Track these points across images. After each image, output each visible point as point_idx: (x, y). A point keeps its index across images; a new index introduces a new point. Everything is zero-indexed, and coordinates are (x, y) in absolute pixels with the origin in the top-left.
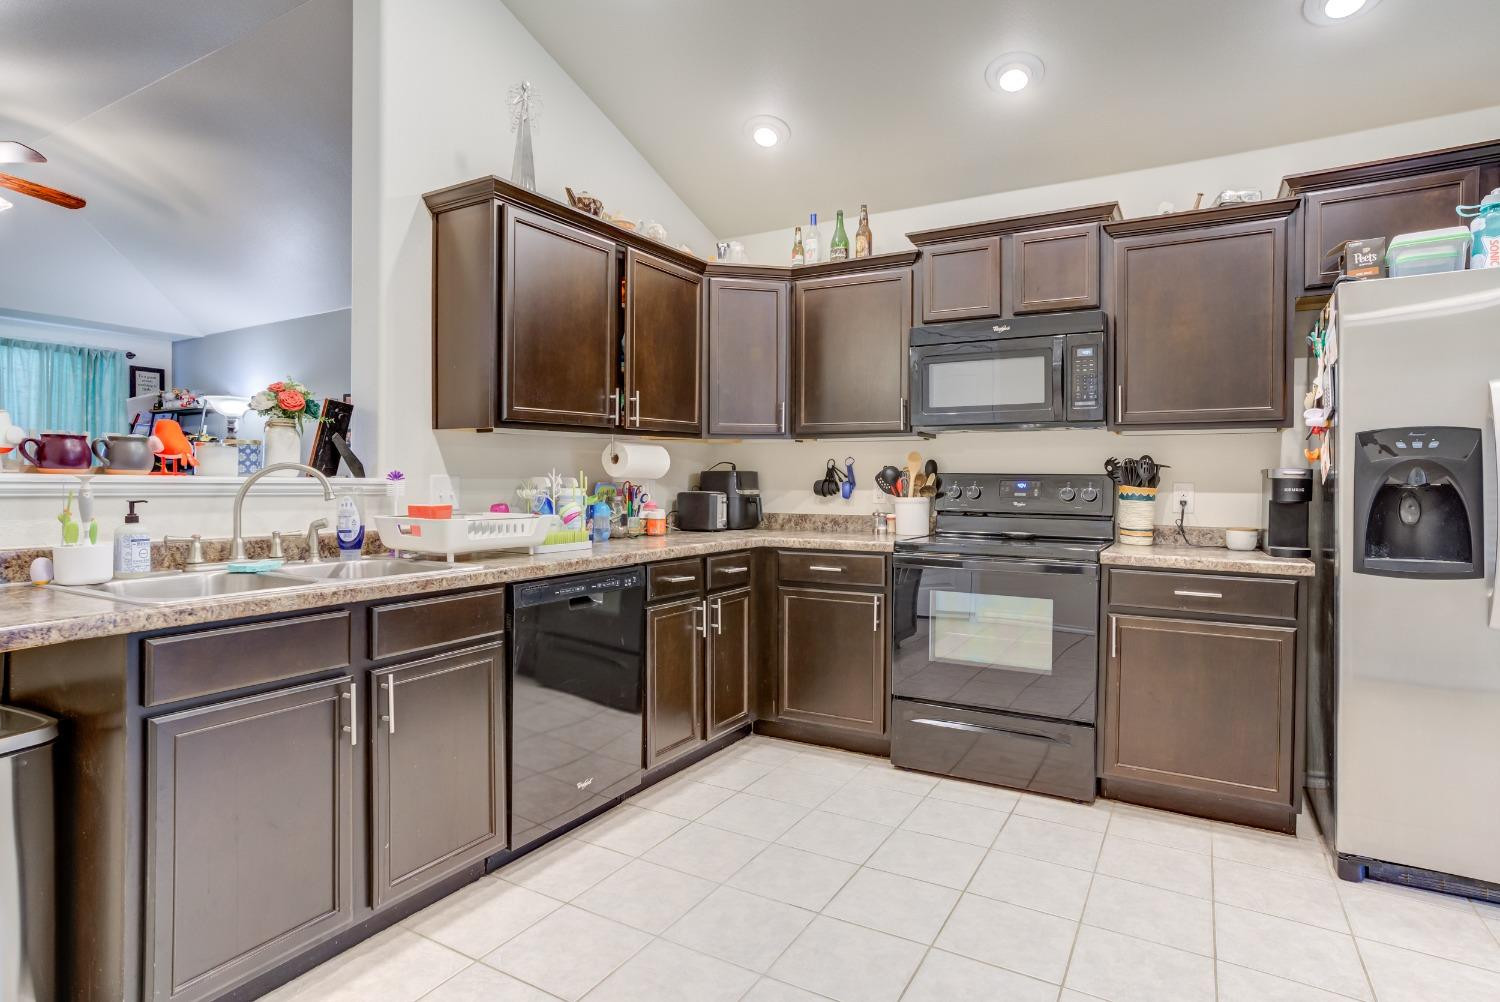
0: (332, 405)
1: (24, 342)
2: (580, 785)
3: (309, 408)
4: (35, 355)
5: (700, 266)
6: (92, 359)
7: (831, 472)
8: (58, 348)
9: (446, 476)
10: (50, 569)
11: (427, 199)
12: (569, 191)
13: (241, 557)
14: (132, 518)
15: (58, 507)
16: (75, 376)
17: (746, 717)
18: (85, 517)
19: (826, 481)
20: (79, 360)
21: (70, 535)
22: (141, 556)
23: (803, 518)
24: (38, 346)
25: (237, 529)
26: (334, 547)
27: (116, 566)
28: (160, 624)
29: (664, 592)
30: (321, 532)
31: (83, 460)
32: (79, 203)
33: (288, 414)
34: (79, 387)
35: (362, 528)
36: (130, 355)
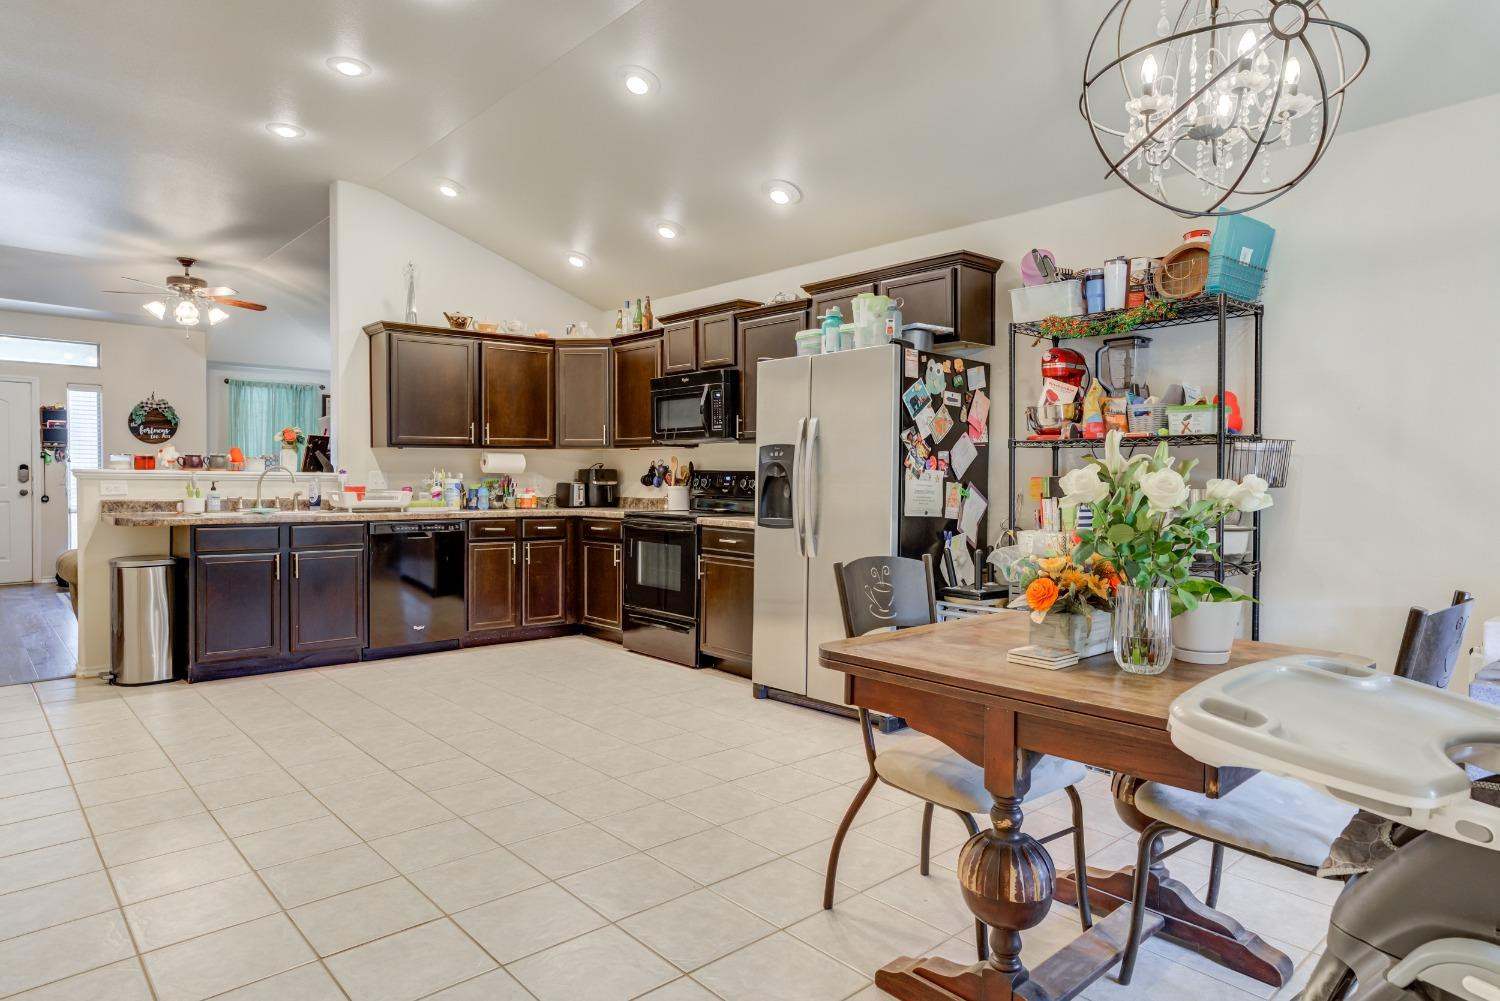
0: (312, 439)
1: (260, 383)
2: (415, 627)
3: (299, 440)
4: (265, 390)
5: (551, 343)
6: (298, 391)
7: (652, 469)
8: (278, 386)
9: (380, 472)
10: (183, 507)
11: (364, 329)
12: (445, 314)
13: (260, 506)
14: (213, 489)
15: (185, 483)
16: (289, 404)
17: (559, 618)
18: (194, 487)
19: (647, 476)
20: (290, 393)
21: (190, 494)
22: (216, 504)
23: (639, 500)
24: (267, 385)
25: (259, 495)
26: (307, 505)
27: (206, 509)
28: (200, 523)
29: (481, 536)
30: (300, 498)
31: (200, 465)
32: (263, 308)
33: (290, 443)
34: (291, 411)
35: (319, 497)
36: (322, 387)
